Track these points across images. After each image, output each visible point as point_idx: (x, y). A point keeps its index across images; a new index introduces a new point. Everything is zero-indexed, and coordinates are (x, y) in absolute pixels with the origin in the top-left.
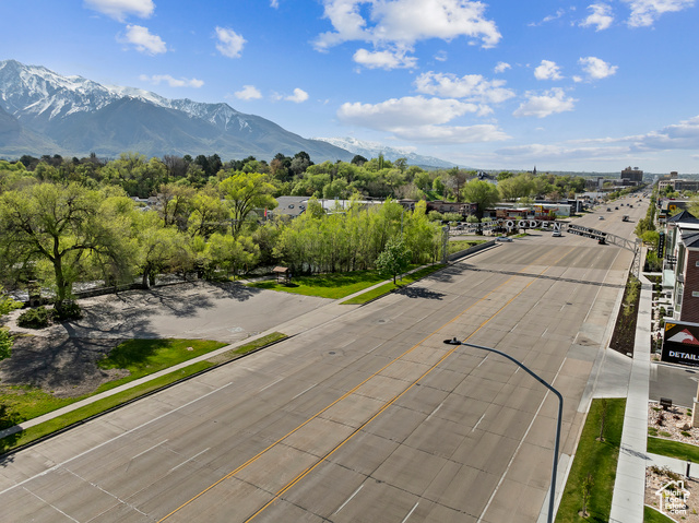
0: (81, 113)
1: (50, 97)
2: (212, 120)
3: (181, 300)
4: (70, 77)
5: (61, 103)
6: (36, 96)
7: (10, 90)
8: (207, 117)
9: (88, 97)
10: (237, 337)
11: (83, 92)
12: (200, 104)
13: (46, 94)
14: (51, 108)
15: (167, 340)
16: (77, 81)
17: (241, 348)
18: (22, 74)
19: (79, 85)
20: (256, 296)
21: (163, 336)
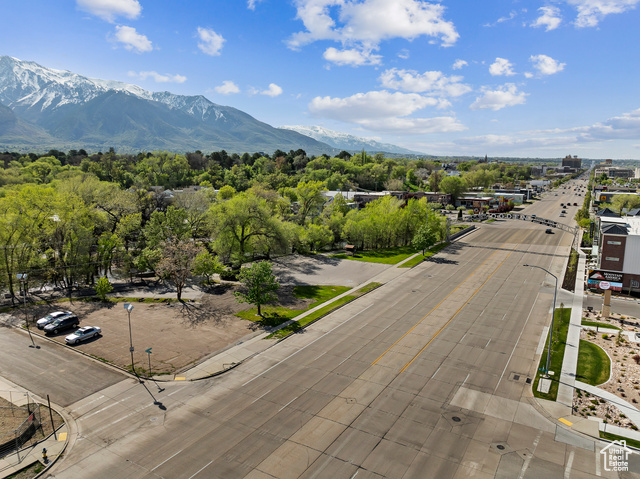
0: (71, 104)
1: (41, 90)
2: (191, 111)
4: (58, 71)
5: (52, 96)
6: (29, 90)
8: (185, 108)
9: (77, 90)
11: (71, 85)
12: (179, 97)
13: (38, 87)
14: (43, 100)
16: (66, 75)
19: (67, 79)
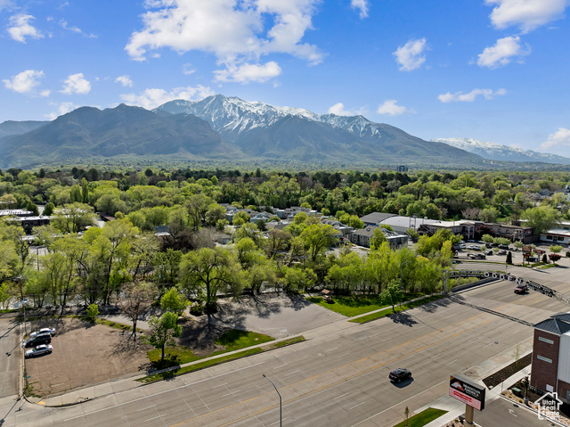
0: (259, 128)
1: (240, 118)
2: (351, 129)
3: (266, 306)
4: (253, 103)
5: (247, 122)
6: (232, 118)
7: (216, 115)
8: (346, 127)
9: (264, 116)
10: (281, 335)
11: (261, 113)
12: (342, 117)
13: (238, 116)
14: (240, 125)
15: (247, 332)
16: (258, 105)
17: (280, 343)
18: (224, 103)
19: (258, 108)
20: (306, 308)
21: (248, 329)
